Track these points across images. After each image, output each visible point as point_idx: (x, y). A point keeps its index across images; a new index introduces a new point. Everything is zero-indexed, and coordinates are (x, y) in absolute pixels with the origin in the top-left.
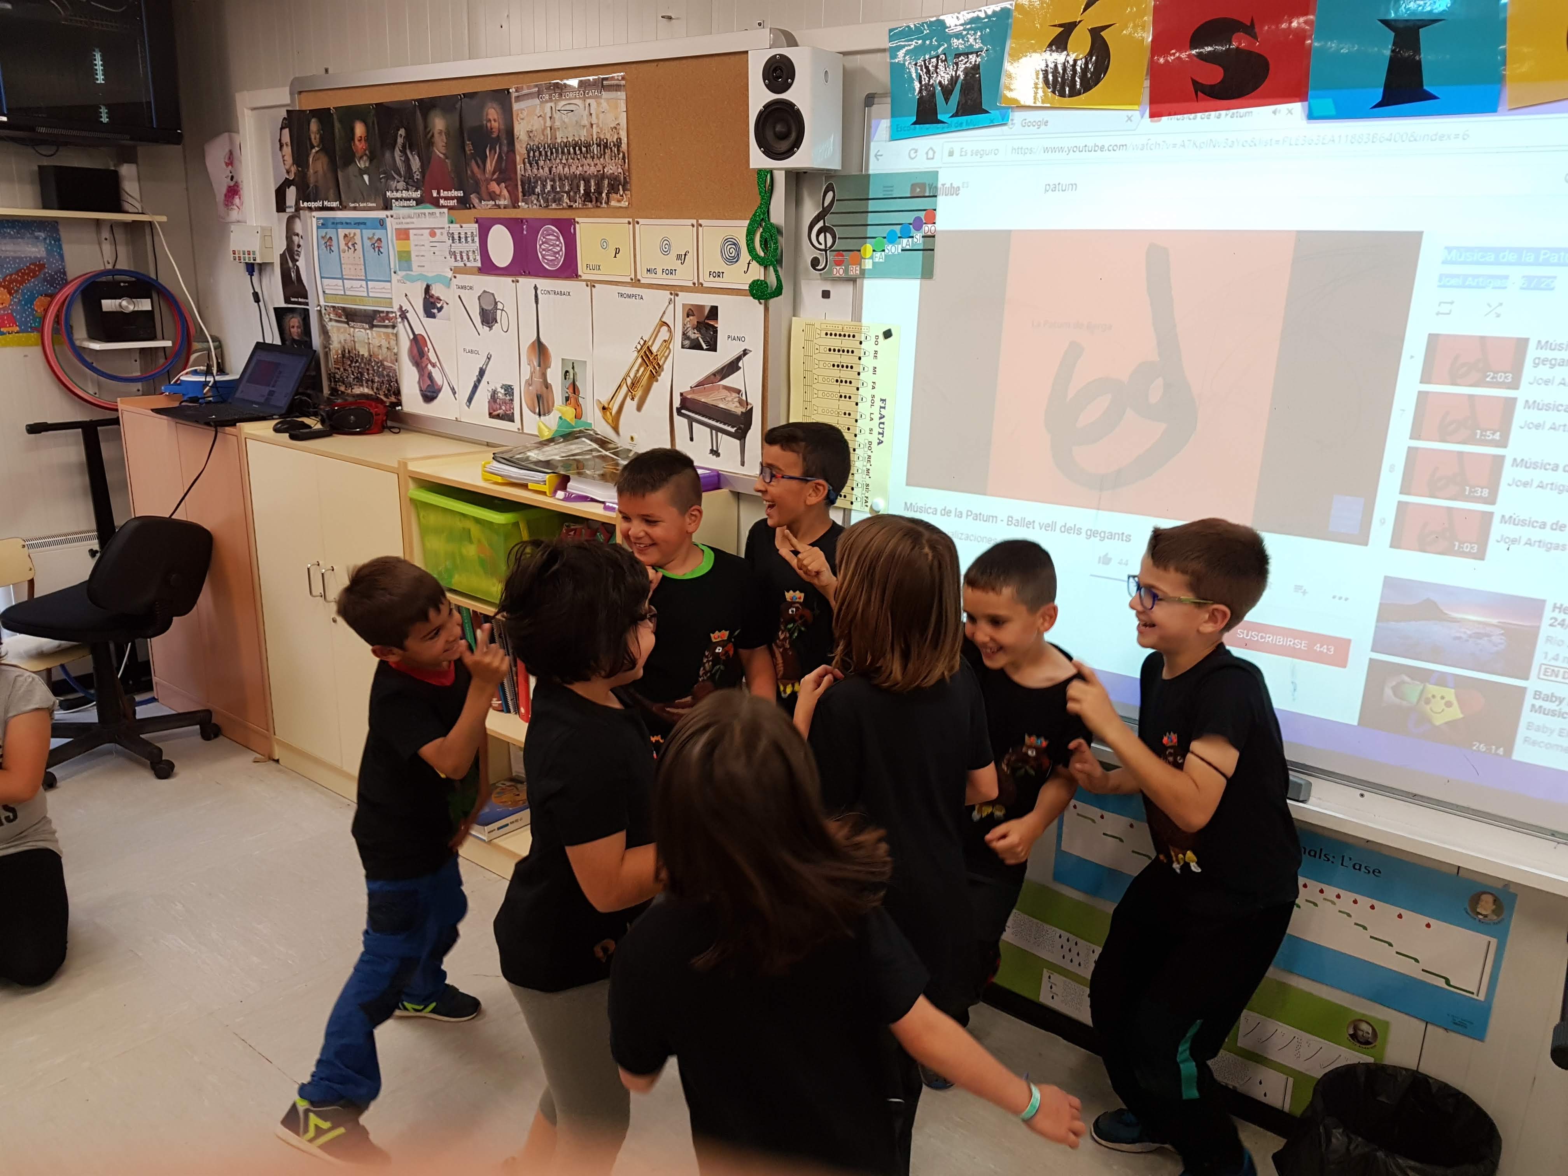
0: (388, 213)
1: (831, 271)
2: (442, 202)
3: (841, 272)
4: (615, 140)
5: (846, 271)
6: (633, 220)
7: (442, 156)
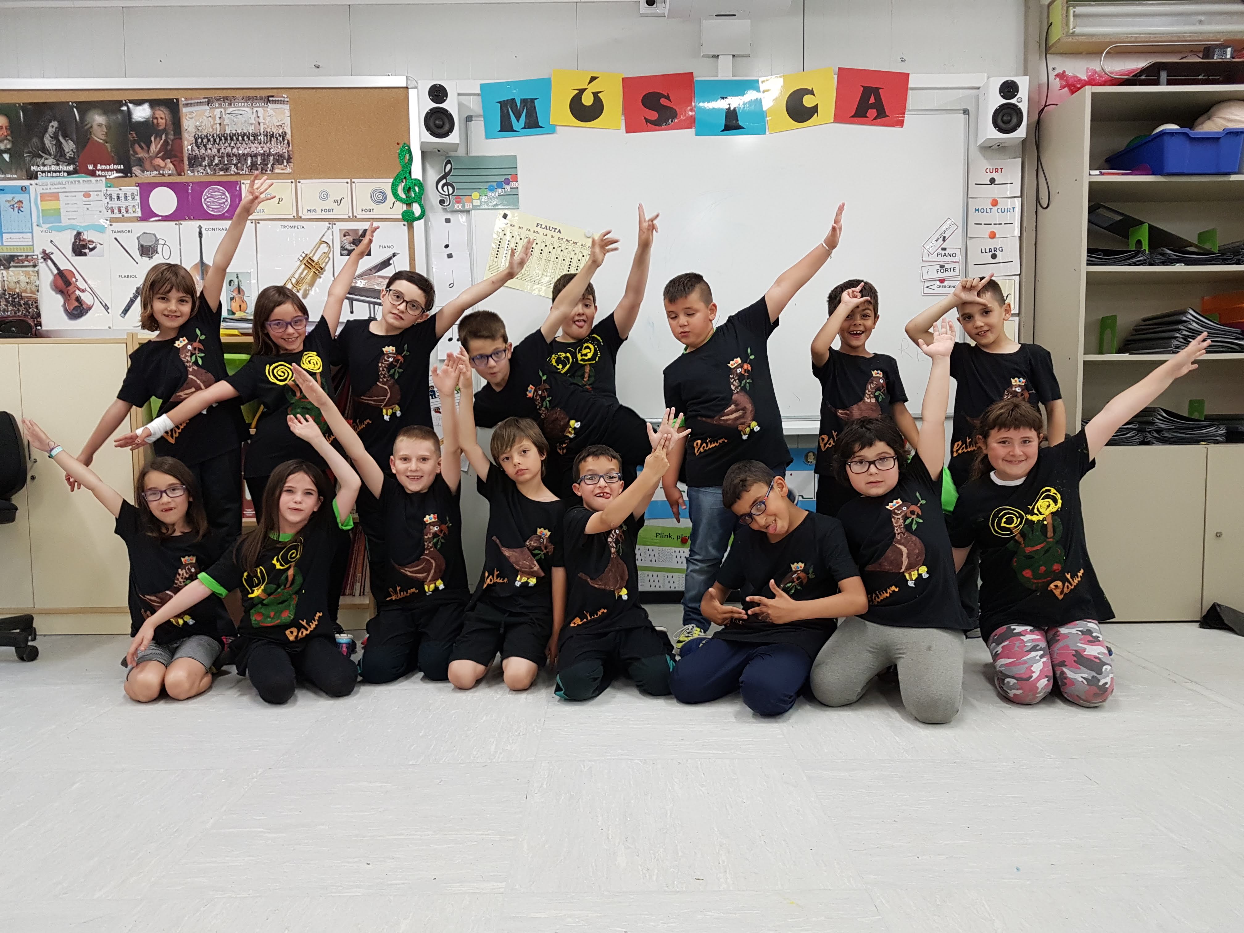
0: (33, 182)
1: (453, 206)
2: (98, 173)
3: (460, 207)
4: (280, 132)
5: (463, 206)
6: (296, 181)
7: (101, 141)
